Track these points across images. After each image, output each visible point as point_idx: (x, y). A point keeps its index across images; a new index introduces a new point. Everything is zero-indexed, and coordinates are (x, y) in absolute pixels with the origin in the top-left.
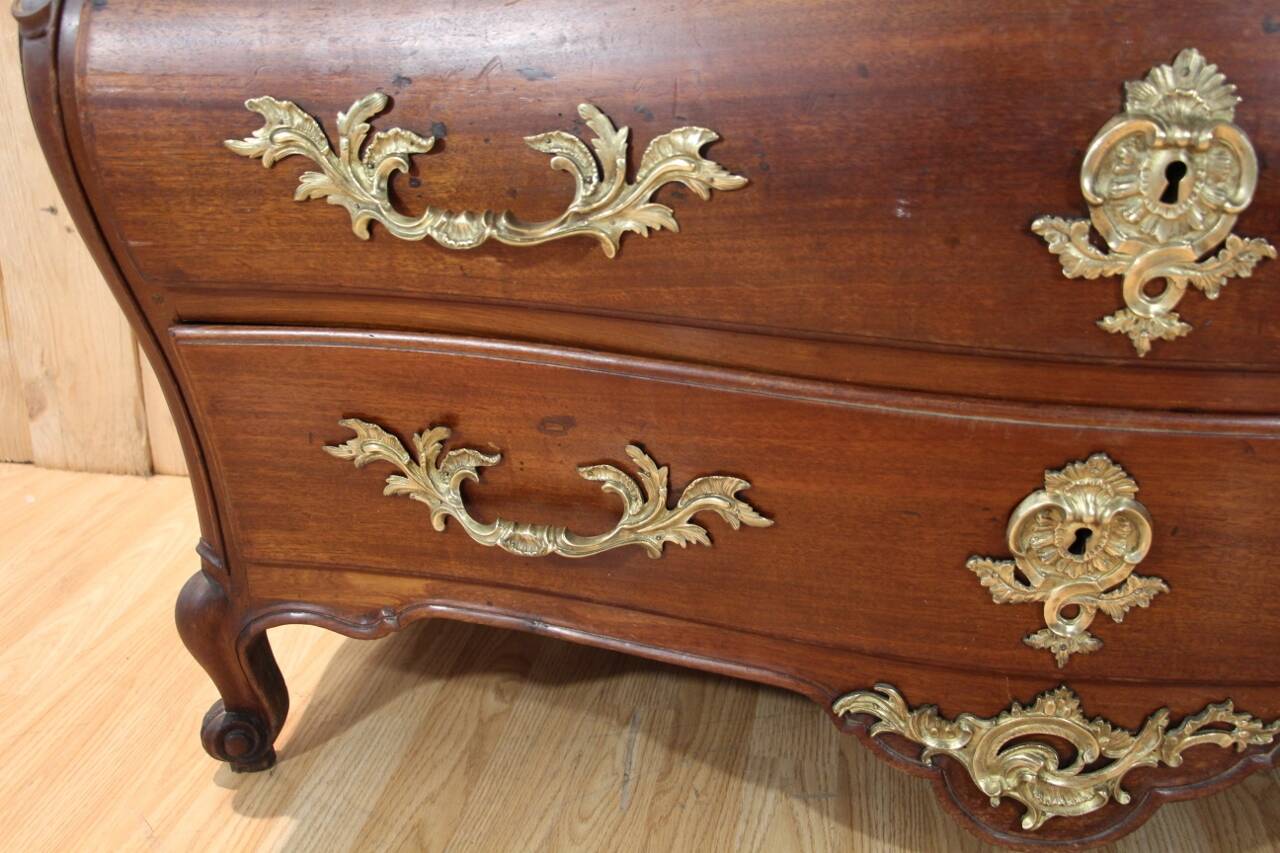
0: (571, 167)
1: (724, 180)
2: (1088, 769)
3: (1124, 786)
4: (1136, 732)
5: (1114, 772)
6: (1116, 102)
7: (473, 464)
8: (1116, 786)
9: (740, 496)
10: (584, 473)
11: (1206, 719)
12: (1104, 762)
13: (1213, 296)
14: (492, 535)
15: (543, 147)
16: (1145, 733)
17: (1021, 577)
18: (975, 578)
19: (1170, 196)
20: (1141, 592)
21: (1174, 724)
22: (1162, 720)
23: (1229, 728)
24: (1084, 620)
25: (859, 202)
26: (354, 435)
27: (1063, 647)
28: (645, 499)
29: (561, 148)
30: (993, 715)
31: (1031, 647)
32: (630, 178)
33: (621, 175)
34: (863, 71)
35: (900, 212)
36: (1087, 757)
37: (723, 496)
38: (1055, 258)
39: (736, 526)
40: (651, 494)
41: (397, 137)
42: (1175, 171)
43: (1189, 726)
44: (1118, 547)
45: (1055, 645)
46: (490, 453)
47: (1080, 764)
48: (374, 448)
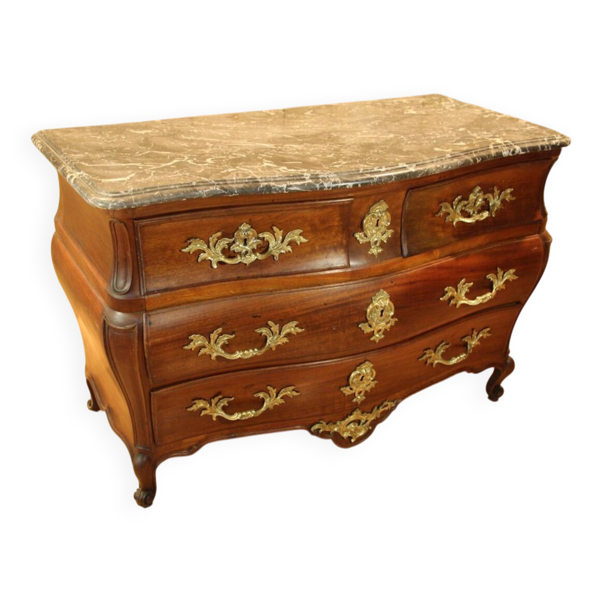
0: (266, 334)
1: (299, 330)
2: (363, 424)
3: (370, 425)
4: (371, 413)
5: (368, 423)
6: (370, 301)
7: (226, 401)
8: (368, 426)
9: (293, 390)
10: (255, 395)
11: (383, 405)
12: (366, 421)
13: (388, 330)
14: (236, 417)
15: (259, 332)
16: (373, 412)
17: (351, 389)
18: (342, 392)
19: (381, 315)
20: (373, 384)
21: (378, 408)
22: (376, 408)
23: (387, 405)
24: (362, 394)
25: (326, 329)
26: (195, 403)
27: (359, 400)
28: (270, 396)
29: (264, 331)
30: (344, 419)
31: (353, 403)
32: (280, 334)
33: (278, 334)
34: (325, 304)
35: (334, 329)
36: (363, 421)
37: (289, 391)
38: (363, 331)
39: (291, 397)
40: (271, 395)
41: (225, 336)
42: (382, 311)
43: (381, 408)
44: (369, 377)
45: (358, 400)
46: (231, 397)
47: (361, 423)
48: (202, 405)
